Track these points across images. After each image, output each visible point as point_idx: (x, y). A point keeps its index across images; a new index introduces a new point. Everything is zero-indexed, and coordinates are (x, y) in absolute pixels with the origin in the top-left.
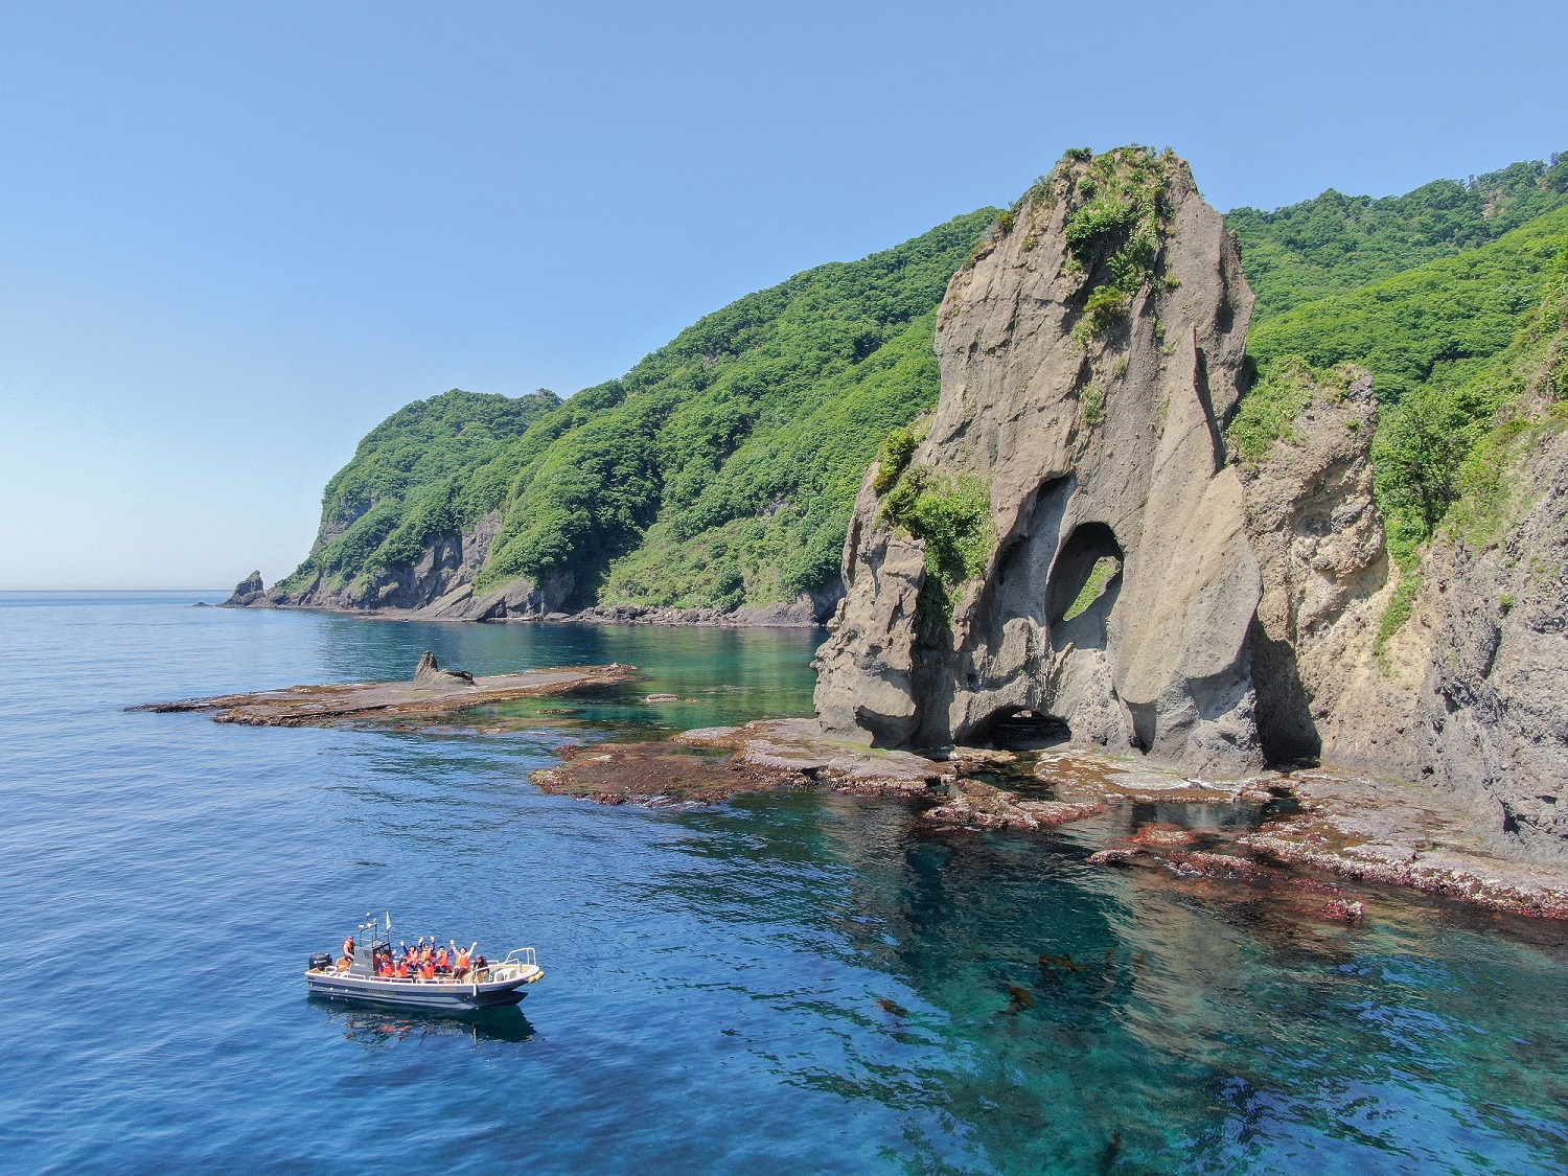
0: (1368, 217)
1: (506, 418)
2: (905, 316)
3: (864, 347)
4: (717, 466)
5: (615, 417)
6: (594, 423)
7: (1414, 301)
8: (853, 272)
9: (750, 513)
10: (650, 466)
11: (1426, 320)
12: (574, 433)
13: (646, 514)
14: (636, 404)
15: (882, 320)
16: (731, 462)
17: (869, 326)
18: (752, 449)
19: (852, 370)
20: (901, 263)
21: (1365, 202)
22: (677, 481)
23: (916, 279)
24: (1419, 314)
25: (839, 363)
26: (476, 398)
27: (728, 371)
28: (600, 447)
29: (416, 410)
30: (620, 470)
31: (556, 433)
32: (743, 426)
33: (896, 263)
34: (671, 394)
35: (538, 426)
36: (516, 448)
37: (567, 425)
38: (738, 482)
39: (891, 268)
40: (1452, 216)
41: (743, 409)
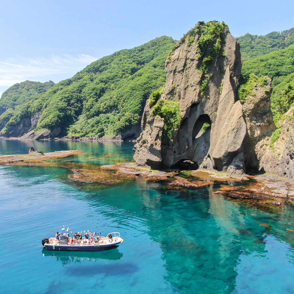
0: (257, 40)
1: (41, 88)
2: (143, 63)
3: (134, 71)
4: (97, 101)
5: (70, 88)
6: (64, 90)
7: (269, 61)
8: (130, 51)
9: (105, 113)
10: (80, 101)
11: (271, 66)
12: (59, 92)
13: (79, 113)
14: (75, 85)
15: (138, 64)
16: (100, 100)
17: (134, 65)
18: (106, 96)
19: (130, 77)
20: (142, 50)
21: (256, 36)
22: (87, 104)
23: (146, 54)
24: (270, 65)
25: (127, 75)
26: (33, 83)
27: (99, 76)
28: (67, 95)
29: (17, 86)
30: (72, 101)
31: (55, 92)
32: (103, 91)
33: (141, 50)
34: (85, 82)
35: (50, 90)
36: (44, 96)
37: (58, 90)
38: (102, 105)
39: (140, 51)
40: (277, 41)
41: (103, 86)
